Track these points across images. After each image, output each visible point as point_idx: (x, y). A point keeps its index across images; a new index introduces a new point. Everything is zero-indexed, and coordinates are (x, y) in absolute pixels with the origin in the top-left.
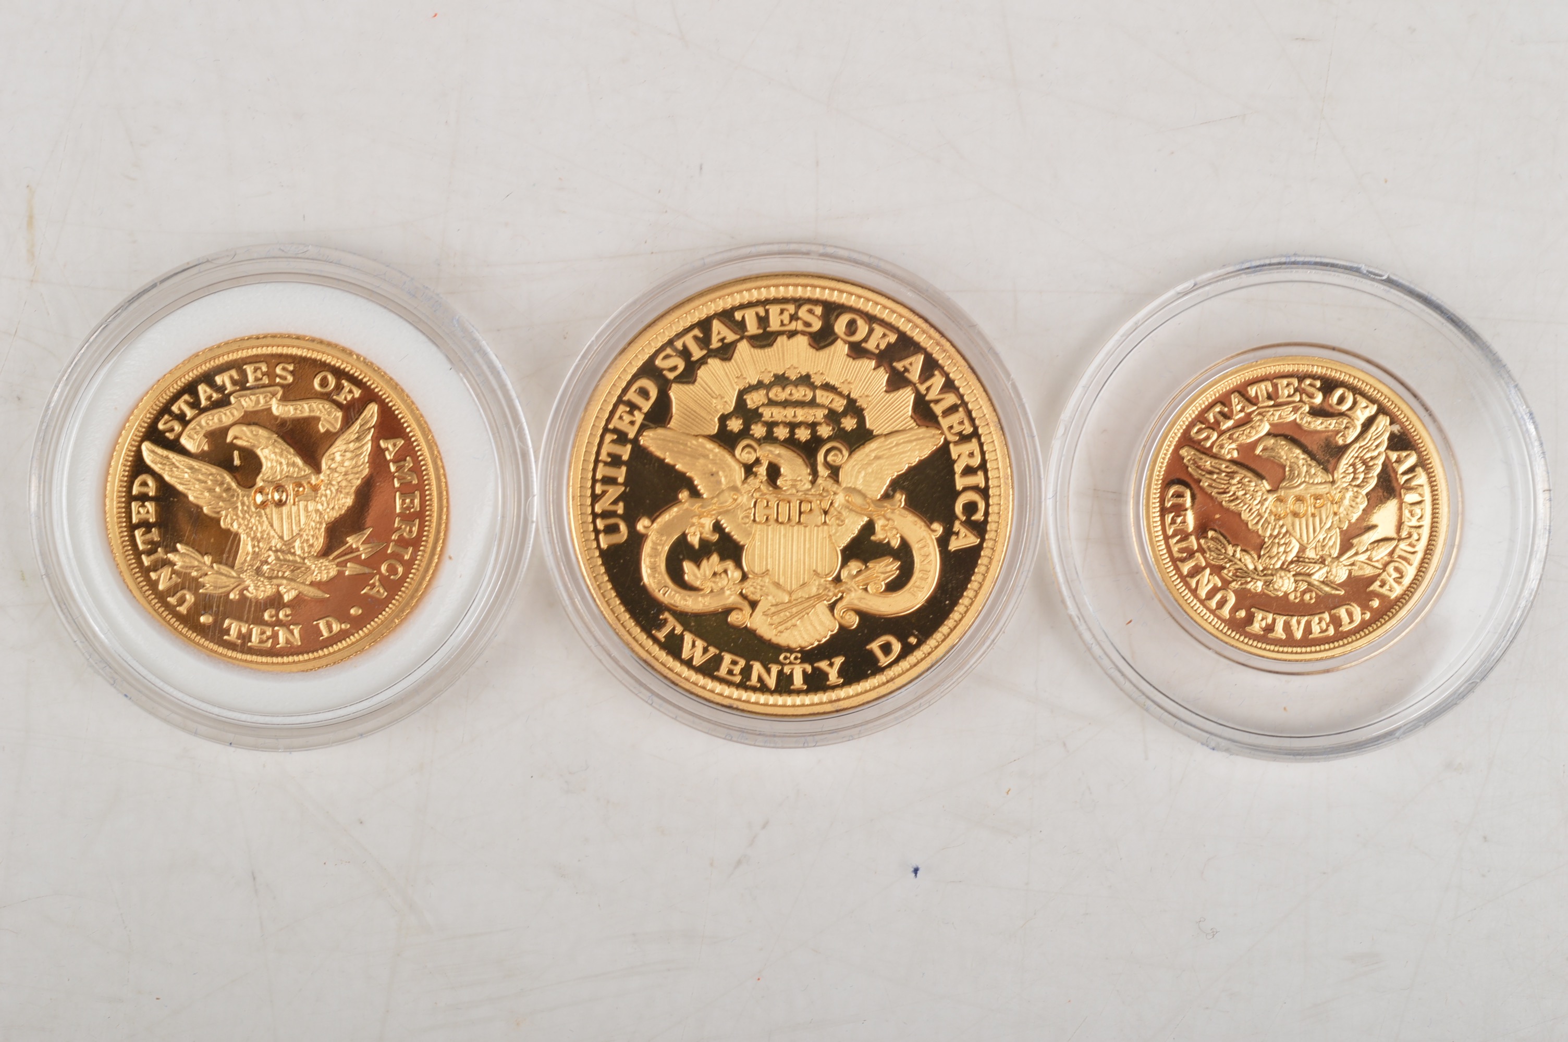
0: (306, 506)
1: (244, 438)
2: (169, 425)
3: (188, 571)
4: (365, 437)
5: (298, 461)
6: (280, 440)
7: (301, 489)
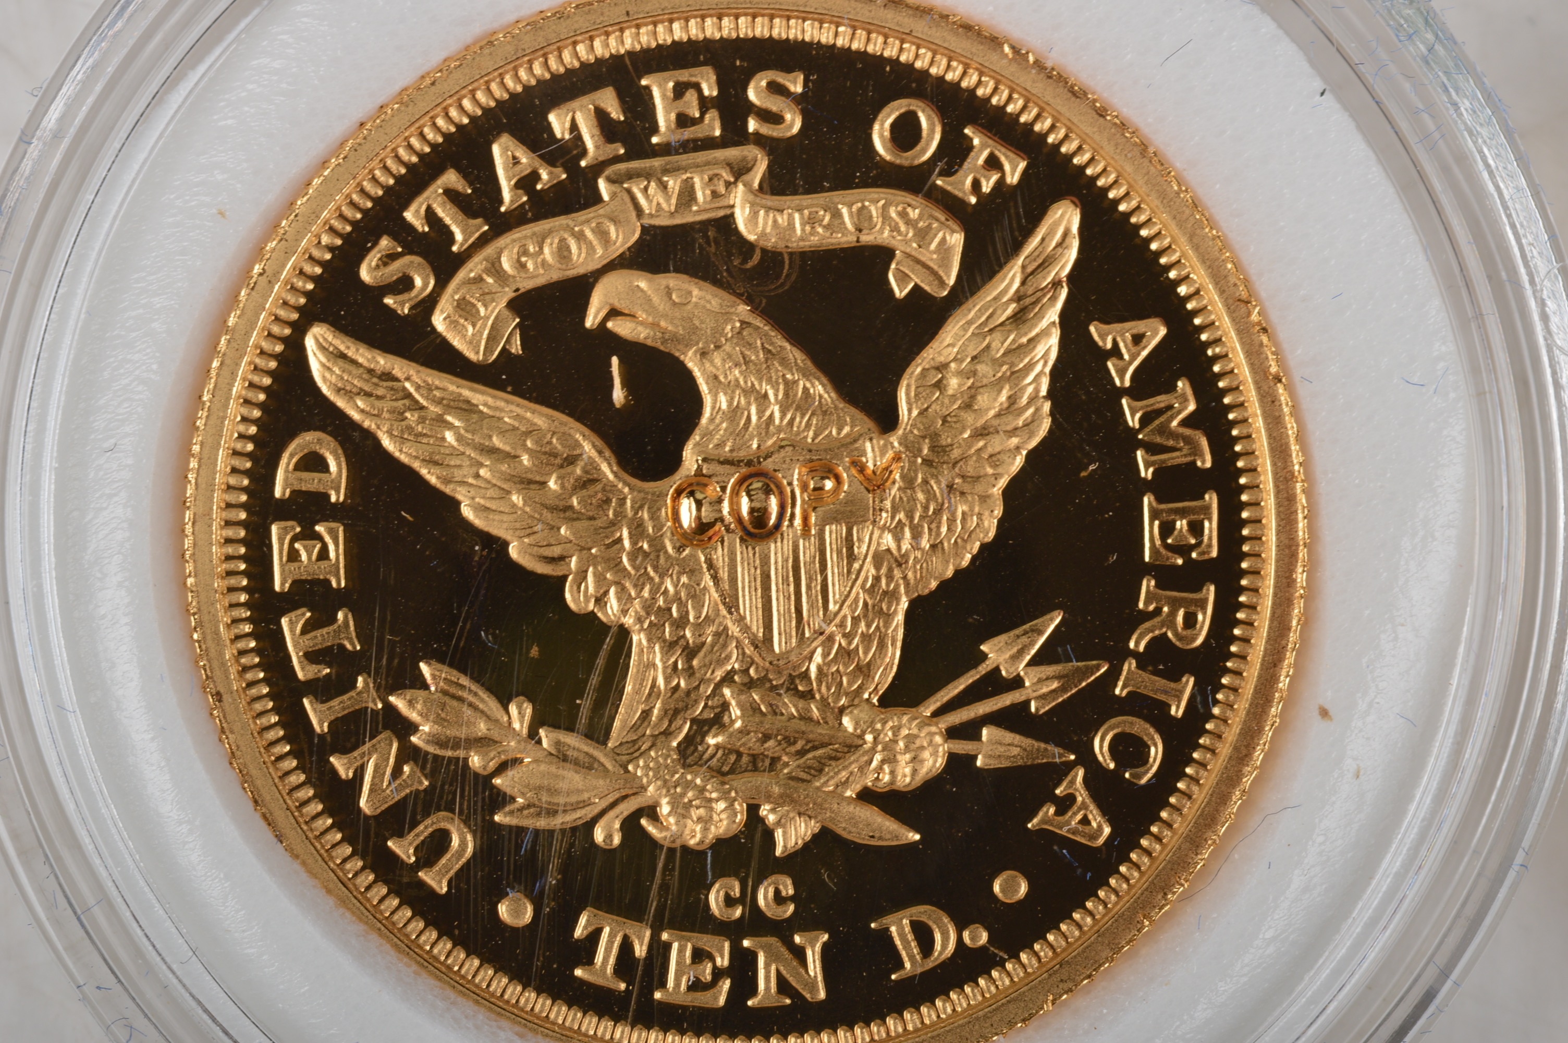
0: (849, 542)
1: (642, 316)
2: (395, 269)
3: (461, 753)
4: (1040, 316)
5: (820, 389)
6: (758, 322)
7: (829, 485)
